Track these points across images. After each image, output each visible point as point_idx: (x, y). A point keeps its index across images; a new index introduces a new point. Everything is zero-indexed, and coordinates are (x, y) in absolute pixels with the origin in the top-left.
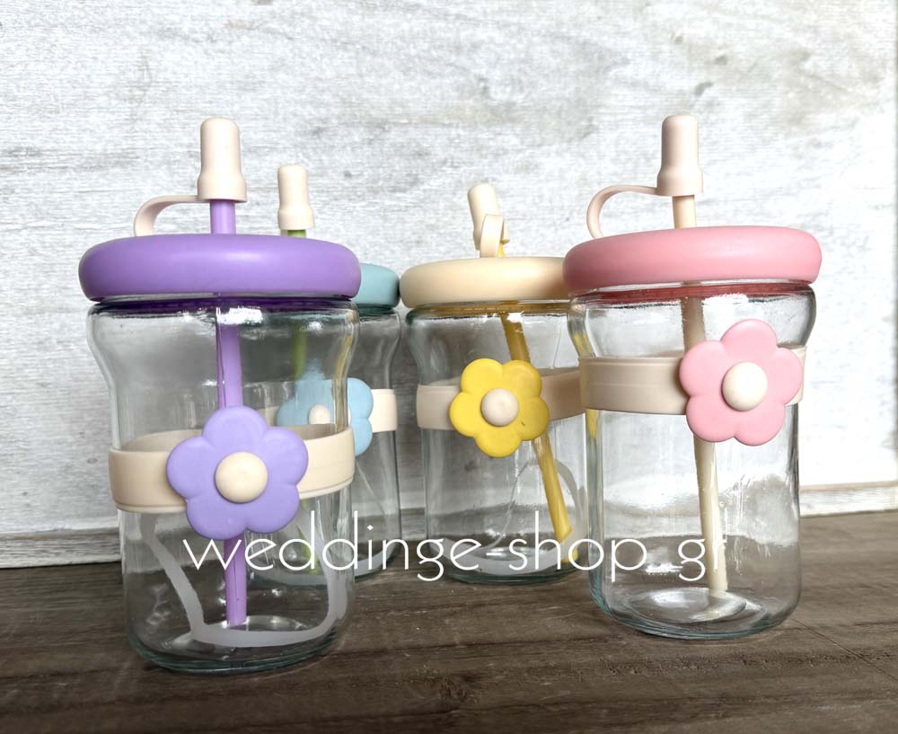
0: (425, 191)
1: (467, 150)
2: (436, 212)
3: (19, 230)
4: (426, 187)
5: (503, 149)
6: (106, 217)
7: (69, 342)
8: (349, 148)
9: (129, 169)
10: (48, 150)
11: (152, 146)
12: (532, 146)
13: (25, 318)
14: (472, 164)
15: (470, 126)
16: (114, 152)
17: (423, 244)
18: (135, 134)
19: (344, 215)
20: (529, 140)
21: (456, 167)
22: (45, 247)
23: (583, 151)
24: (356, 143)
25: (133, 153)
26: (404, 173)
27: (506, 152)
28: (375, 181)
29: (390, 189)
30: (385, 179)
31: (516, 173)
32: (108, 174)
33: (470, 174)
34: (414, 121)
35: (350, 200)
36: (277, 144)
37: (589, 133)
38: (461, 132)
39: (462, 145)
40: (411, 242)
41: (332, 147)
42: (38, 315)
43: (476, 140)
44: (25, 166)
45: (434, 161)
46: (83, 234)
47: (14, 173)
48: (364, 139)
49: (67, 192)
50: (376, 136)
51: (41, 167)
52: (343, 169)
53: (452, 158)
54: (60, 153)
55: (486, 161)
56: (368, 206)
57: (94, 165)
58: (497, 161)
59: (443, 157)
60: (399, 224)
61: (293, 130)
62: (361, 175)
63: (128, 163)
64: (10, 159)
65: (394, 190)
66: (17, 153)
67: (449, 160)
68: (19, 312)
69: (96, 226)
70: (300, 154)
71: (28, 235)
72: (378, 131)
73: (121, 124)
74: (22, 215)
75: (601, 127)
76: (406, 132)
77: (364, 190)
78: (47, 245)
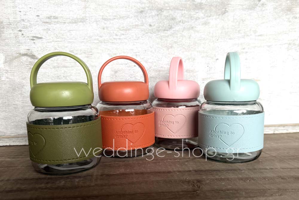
0: (174, 31)
1: (187, 18)
2: (177, 37)
3: (52, 42)
4: (174, 29)
5: (198, 17)
6: (77, 38)
7: (67, 77)
8: (151, 17)
9: (84, 23)
10: (60, 17)
11: (91, 16)
12: (207, 16)
13: (53, 69)
14: (188, 22)
15: (188, 10)
16: (80, 18)
17: (173, 48)
18: (86, 12)
19: (149, 38)
20: (206, 15)
21: (183, 23)
22: (59, 47)
23: (223, 18)
24: (153, 15)
25: (85, 18)
26: (168, 25)
27: (199, 18)
28: (159, 28)
29: (163, 30)
30: (161, 27)
31: (202, 25)
32: (78, 25)
33: (188, 25)
34: (171, 9)
35: (151, 33)
36: (129, 16)
37: (225, 13)
38: (185, 12)
39: (186, 16)
40: (169, 47)
41: (146, 16)
42: (57, 68)
43: (190, 14)
44: (53, 22)
45: (177, 21)
46: (70, 43)
47: (50, 24)
48: (156, 14)
49: (66, 30)
50: (159, 13)
51: (58, 22)
52: (149, 24)
53: (183, 20)
54: (63, 18)
55: (193, 21)
56: (156, 35)
57: (74, 22)
58: (196, 21)
59: (180, 20)
60: (166, 41)
61: (134, 11)
62: (155, 25)
63: (84, 21)
64: (48, 20)
65: (164, 30)
66: (50, 18)
67: (182, 21)
68: (51, 67)
69: (74, 41)
70: (136, 19)
71: (54, 43)
72: (160, 12)
73: (82, 9)
74: (52, 37)
75: (229, 11)
76: (169, 12)
77: (156, 30)
78: (60, 47)
